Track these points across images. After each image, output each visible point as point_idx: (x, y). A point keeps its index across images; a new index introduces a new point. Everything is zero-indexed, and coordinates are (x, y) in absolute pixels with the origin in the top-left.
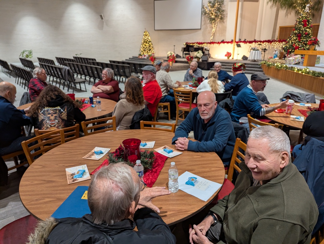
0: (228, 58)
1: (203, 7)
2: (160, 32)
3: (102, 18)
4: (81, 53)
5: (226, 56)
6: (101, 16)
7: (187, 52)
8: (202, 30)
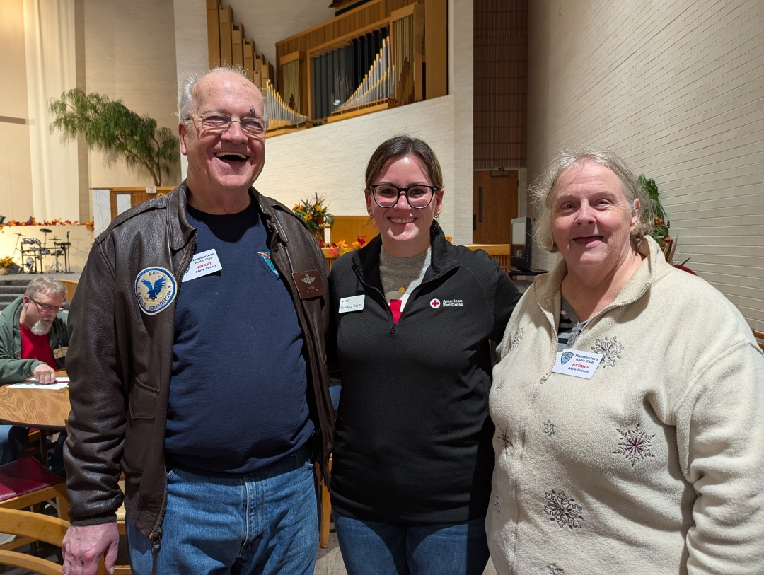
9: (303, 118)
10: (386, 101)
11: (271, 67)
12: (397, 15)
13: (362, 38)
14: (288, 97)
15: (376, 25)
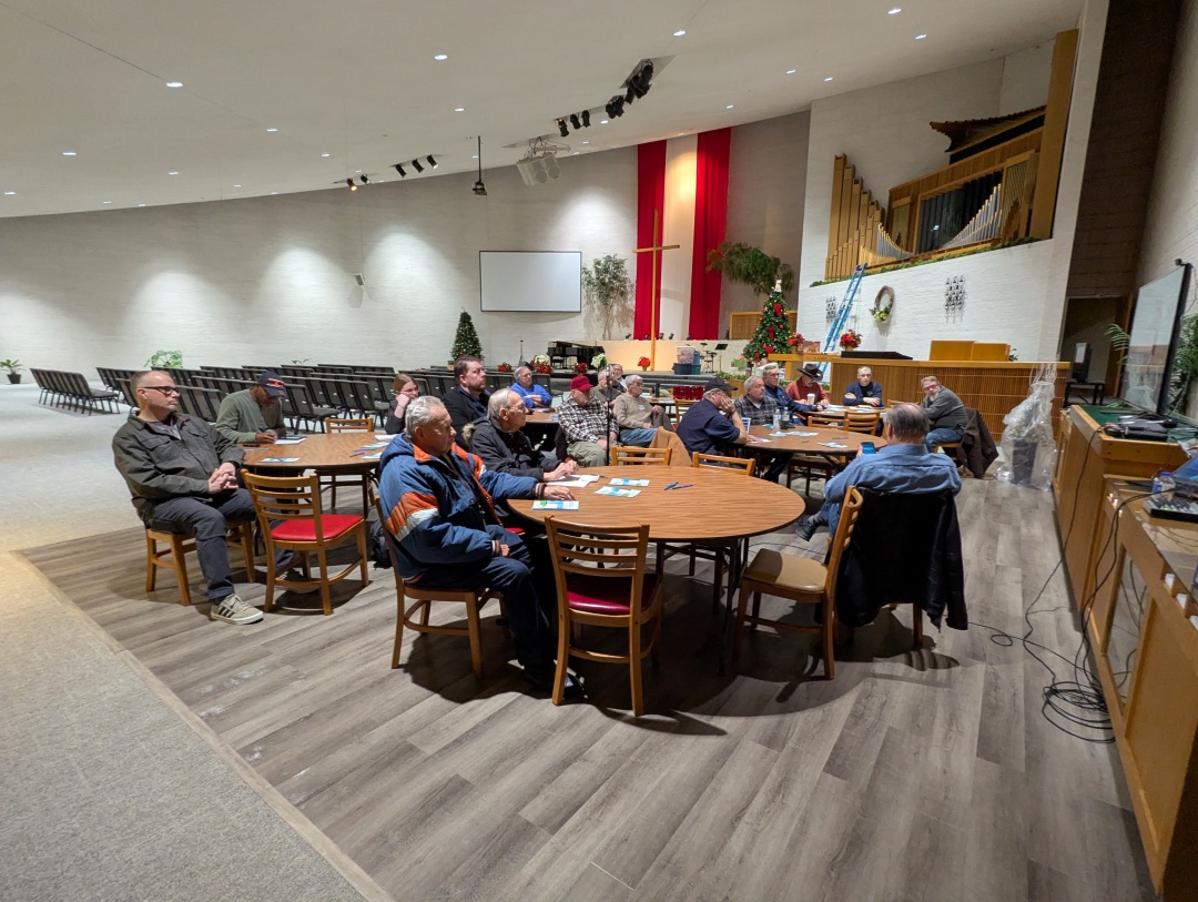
0: (645, 369)
1: (584, 270)
2: (493, 316)
3: (361, 283)
4: (307, 357)
5: (640, 365)
6: (358, 278)
7: (559, 358)
8: (583, 315)
9: (909, 255)
10: (990, 241)
11: (883, 211)
12: (1010, 162)
13: (974, 182)
14: (895, 236)
15: (991, 170)
